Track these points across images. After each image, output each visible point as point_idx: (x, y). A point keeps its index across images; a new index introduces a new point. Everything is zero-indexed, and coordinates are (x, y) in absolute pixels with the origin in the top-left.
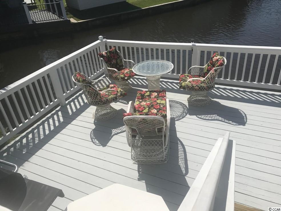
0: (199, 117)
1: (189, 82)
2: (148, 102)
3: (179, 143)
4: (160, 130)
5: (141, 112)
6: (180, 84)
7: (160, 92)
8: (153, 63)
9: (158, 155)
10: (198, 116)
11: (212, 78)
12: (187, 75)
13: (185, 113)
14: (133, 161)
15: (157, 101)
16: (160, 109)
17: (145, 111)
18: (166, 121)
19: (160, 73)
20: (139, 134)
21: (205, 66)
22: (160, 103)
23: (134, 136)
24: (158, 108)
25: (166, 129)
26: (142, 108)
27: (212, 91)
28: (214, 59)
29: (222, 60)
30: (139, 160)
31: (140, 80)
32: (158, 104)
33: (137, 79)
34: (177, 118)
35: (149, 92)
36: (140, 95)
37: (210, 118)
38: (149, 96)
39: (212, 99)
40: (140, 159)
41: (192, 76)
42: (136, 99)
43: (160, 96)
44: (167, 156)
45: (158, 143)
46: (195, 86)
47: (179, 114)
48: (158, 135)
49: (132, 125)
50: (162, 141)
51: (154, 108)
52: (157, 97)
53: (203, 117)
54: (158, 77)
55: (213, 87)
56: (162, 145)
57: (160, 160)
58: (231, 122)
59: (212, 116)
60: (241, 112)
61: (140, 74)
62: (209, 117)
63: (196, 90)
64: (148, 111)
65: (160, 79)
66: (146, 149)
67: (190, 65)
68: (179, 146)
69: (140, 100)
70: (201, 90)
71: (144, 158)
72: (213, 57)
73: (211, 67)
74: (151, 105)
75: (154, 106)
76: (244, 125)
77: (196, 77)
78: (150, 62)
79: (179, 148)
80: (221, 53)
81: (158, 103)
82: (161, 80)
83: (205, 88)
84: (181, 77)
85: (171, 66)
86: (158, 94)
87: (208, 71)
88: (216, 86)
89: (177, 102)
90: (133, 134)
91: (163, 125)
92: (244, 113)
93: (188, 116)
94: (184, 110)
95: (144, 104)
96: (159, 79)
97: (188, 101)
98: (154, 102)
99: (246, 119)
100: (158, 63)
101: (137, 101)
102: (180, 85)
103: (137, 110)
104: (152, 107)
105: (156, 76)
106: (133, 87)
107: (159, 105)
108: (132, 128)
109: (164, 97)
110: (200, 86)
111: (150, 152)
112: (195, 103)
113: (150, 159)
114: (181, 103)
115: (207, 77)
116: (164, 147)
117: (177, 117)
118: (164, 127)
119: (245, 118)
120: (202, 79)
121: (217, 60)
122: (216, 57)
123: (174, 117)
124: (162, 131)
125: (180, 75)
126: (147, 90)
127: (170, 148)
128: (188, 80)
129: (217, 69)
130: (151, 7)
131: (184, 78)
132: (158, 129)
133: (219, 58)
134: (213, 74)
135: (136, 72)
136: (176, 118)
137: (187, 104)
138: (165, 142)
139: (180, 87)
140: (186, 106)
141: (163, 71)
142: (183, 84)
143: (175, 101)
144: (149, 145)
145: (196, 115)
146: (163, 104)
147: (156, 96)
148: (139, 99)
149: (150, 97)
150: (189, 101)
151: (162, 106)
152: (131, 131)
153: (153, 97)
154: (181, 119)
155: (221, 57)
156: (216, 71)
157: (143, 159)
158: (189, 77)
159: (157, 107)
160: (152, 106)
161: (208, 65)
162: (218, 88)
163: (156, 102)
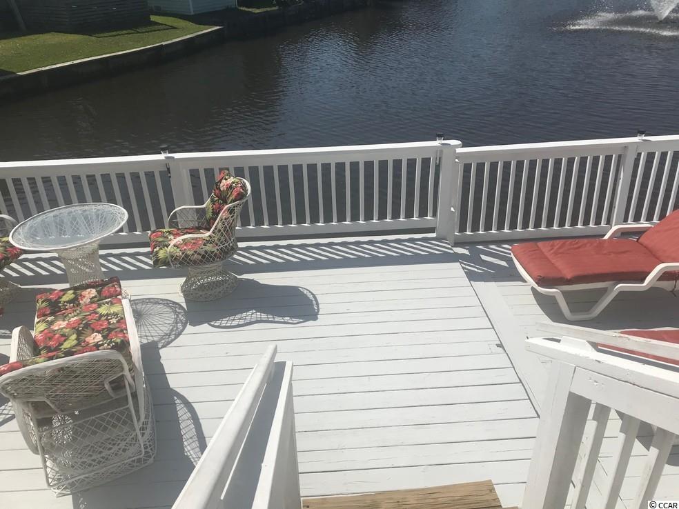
0: (216, 324)
1: (174, 246)
2: (72, 319)
3: (178, 401)
4: (118, 384)
5: (57, 349)
6: (154, 254)
7: (103, 284)
8: (71, 212)
9: (124, 450)
10: (212, 323)
11: (228, 229)
12: (168, 232)
13: (182, 323)
14: (57, 491)
15: (99, 310)
16: (110, 330)
17: (67, 345)
18: (128, 356)
19: (97, 237)
20: (58, 411)
21: (207, 204)
22: (108, 315)
23: (44, 422)
24: (104, 329)
25: (133, 378)
26: (58, 338)
27: (235, 256)
28: (222, 184)
29: (240, 185)
30: (73, 480)
31: (42, 263)
32: (103, 318)
33: (33, 261)
34: (163, 341)
35: (71, 292)
36: (45, 304)
37: (242, 322)
38: (75, 301)
39: (238, 277)
40: (77, 478)
41: (179, 232)
42: (36, 318)
43: (104, 295)
44: (150, 446)
45: (119, 419)
46: (192, 253)
47: (166, 329)
48: (115, 397)
49: (30, 395)
50: (130, 412)
51: (93, 331)
52: (98, 300)
53: (224, 322)
54: (90, 248)
55: (234, 249)
56: (132, 421)
57: (134, 461)
58: (288, 318)
59: (244, 314)
60: (305, 292)
61: (35, 247)
62: (240, 319)
63: (195, 262)
64: (75, 342)
65: (97, 251)
66: (87, 446)
67: (171, 206)
68: (178, 409)
69: (49, 319)
70: (208, 261)
71: (86, 472)
72: (220, 181)
73: (221, 204)
74: (84, 324)
75: (92, 325)
76: (316, 319)
77: (190, 233)
78: (63, 211)
79: (180, 413)
80: (236, 169)
81: (101, 316)
82: (102, 252)
83: (215, 255)
84: (152, 237)
85: (121, 215)
86: (99, 292)
87: (216, 213)
88: (241, 245)
89: (157, 302)
90: (40, 418)
91: (122, 369)
92: (311, 292)
93: (189, 328)
94: (178, 316)
95: (61, 327)
96: (94, 252)
97: (183, 291)
98: (90, 315)
99: (318, 304)
100: (85, 211)
101: (38, 323)
102: (154, 259)
103: (42, 349)
104: (87, 328)
105: (85, 245)
106: (22, 287)
107: (107, 320)
108: (32, 403)
109: (116, 296)
110: (203, 253)
111: (101, 449)
112: (201, 293)
113: (105, 469)
114: (167, 300)
115: (216, 229)
116: (137, 426)
117: (162, 338)
118: (126, 372)
119: (314, 302)
120: (206, 235)
121: (230, 187)
122: (226, 179)
123: (156, 339)
124: (125, 386)
125: (149, 232)
126: (66, 286)
127: (157, 421)
128: (172, 243)
129: (234, 207)
130: (44, 69)
131: (161, 239)
132: (111, 383)
133: (233, 183)
134: (226, 219)
135: (23, 245)
136: (160, 341)
137: (181, 300)
138: (137, 411)
139: (156, 262)
140: (181, 307)
141: (104, 228)
142: (162, 254)
143: (149, 299)
144: (94, 433)
145: (208, 322)
146: (117, 314)
147: (93, 297)
148: (44, 315)
149: (79, 304)
150: (186, 291)
151: (114, 321)
152: (31, 409)
153: (85, 301)
154: (173, 340)
155: (237, 180)
156: (231, 211)
157: (84, 474)
158: (174, 235)
159: (101, 325)
160: (87, 326)
161: (213, 202)
162: (247, 249)
163: (96, 313)
